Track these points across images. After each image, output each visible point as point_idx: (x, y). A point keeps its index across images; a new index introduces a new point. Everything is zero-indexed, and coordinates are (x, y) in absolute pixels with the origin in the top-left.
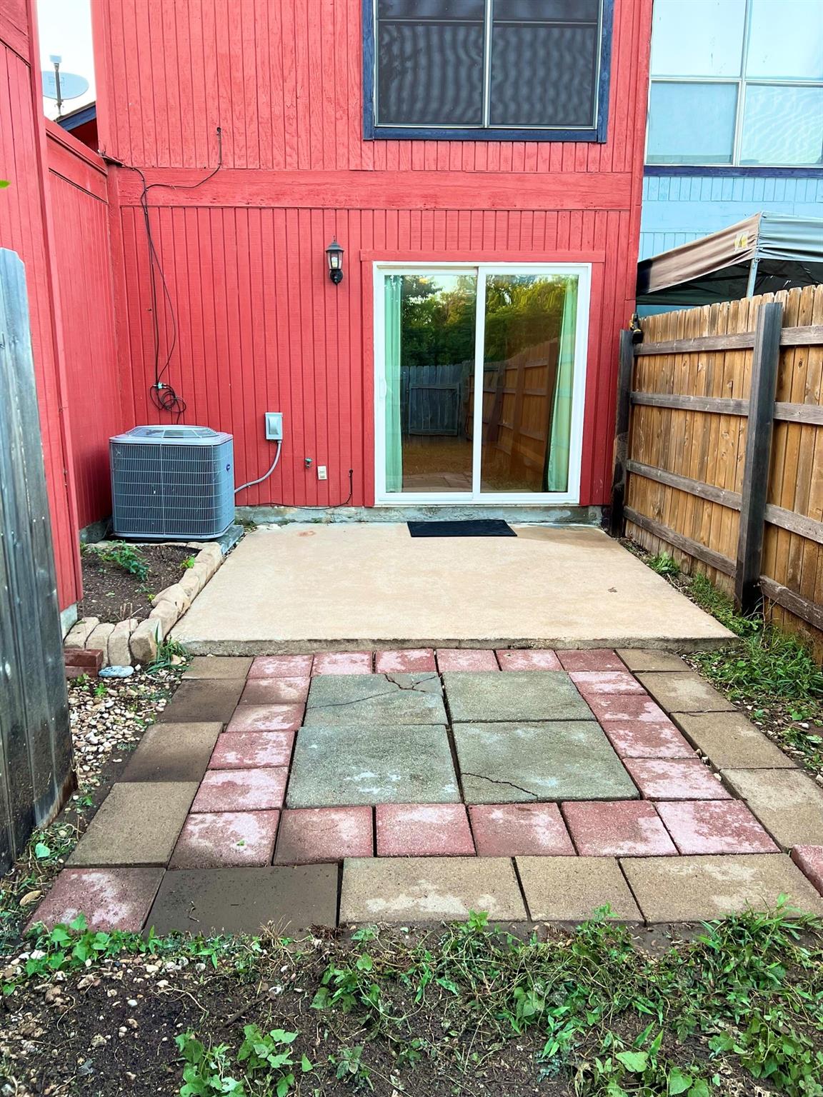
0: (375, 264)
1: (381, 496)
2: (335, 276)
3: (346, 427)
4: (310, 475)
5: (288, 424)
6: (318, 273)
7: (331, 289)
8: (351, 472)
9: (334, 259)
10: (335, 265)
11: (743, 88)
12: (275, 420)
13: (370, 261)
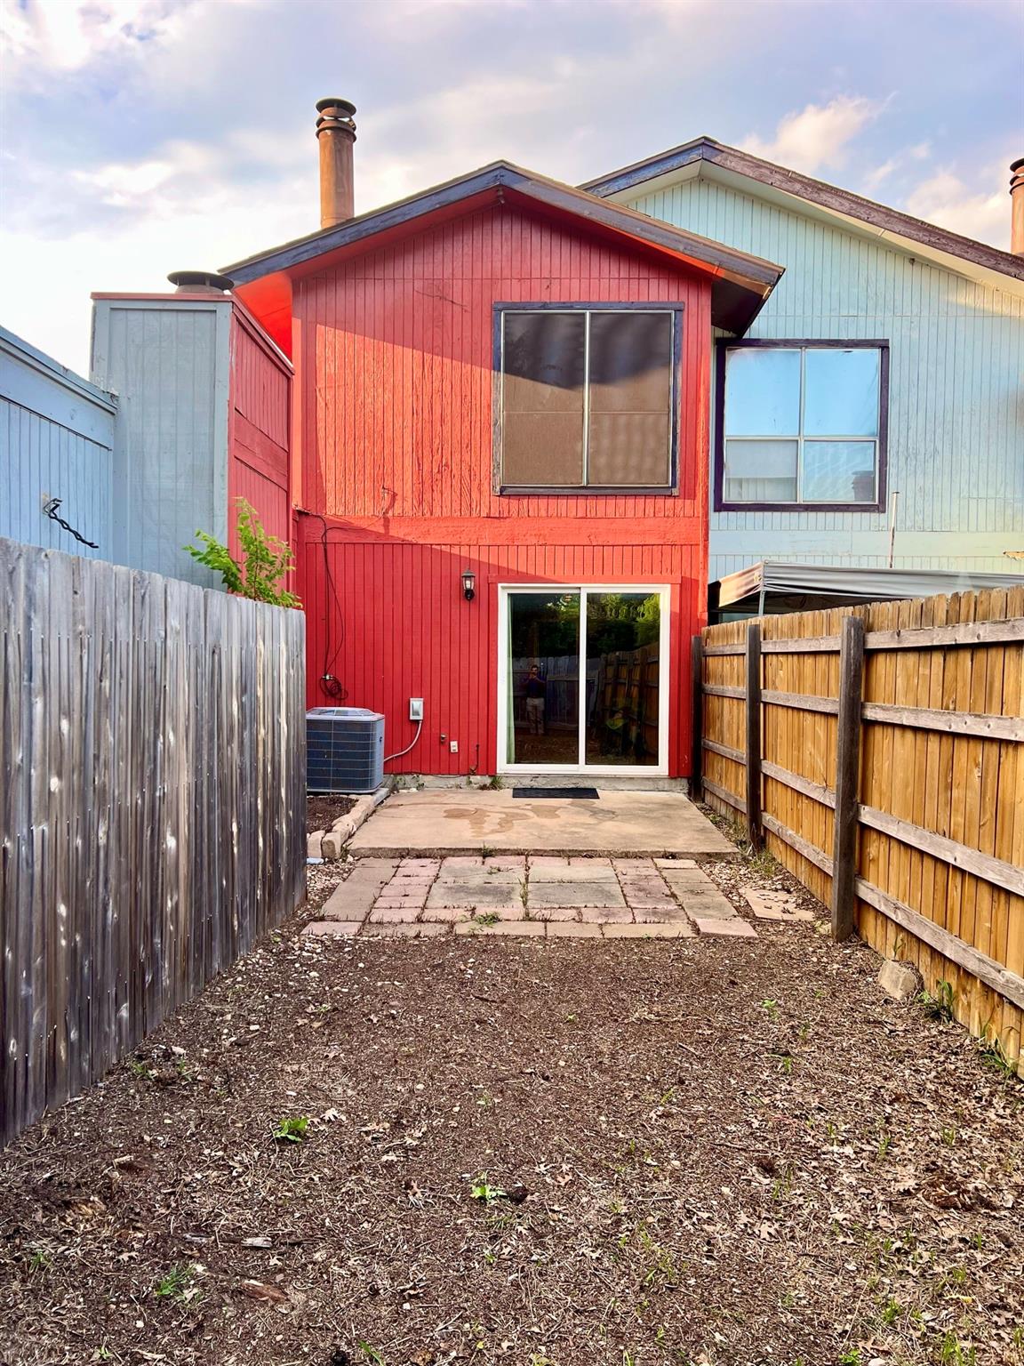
0: (500, 585)
1: (503, 765)
2: (469, 595)
3: (474, 710)
4: (443, 750)
5: (427, 707)
6: (455, 592)
7: (465, 605)
8: (478, 746)
9: (468, 582)
10: (468, 586)
11: (802, 444)
12: (417, 704)
13: (496, 584)
